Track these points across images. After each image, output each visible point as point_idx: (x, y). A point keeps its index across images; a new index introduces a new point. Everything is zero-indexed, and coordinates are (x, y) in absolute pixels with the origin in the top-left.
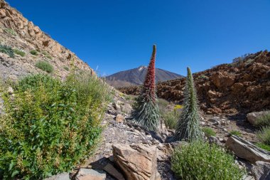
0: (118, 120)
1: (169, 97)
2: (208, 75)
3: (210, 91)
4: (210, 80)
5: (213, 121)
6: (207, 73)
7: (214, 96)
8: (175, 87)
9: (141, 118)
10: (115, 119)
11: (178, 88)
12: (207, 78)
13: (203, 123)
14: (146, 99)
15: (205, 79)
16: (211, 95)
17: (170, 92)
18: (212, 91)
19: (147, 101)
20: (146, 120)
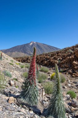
0: (10, 102)
1: (50, 65)
2: (73, 50)
3: (74, 62)
4: (74, 54)
5: (75, 83)
6: (73, 49)
7: (77, 65)
8: (53, 58)
9: (27, 97)
10: (8, 101)
11: (55, 59)
12: (73, 52)
13: (70, 85)
14: (30, 83)
15: (71, 53)
16: (75, 64)
17: (50, 61)
18: (76, 61)
19: (31, 84)
20: (30, 98)
